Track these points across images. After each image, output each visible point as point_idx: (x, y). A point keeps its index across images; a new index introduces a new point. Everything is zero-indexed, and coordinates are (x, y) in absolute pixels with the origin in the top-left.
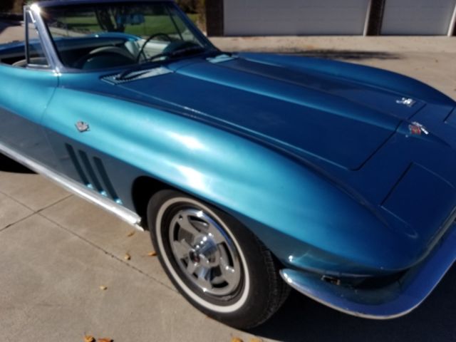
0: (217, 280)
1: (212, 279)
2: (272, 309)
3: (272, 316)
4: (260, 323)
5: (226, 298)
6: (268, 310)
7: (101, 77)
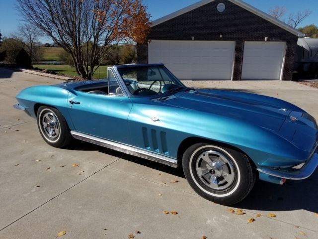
0: (221, 182)
1: (218, 182)
2: (250, 189)
3: (250, 193)
4: (243, 198)
5: (226, 190)
6: (248, 190)
7: (151, 99)
